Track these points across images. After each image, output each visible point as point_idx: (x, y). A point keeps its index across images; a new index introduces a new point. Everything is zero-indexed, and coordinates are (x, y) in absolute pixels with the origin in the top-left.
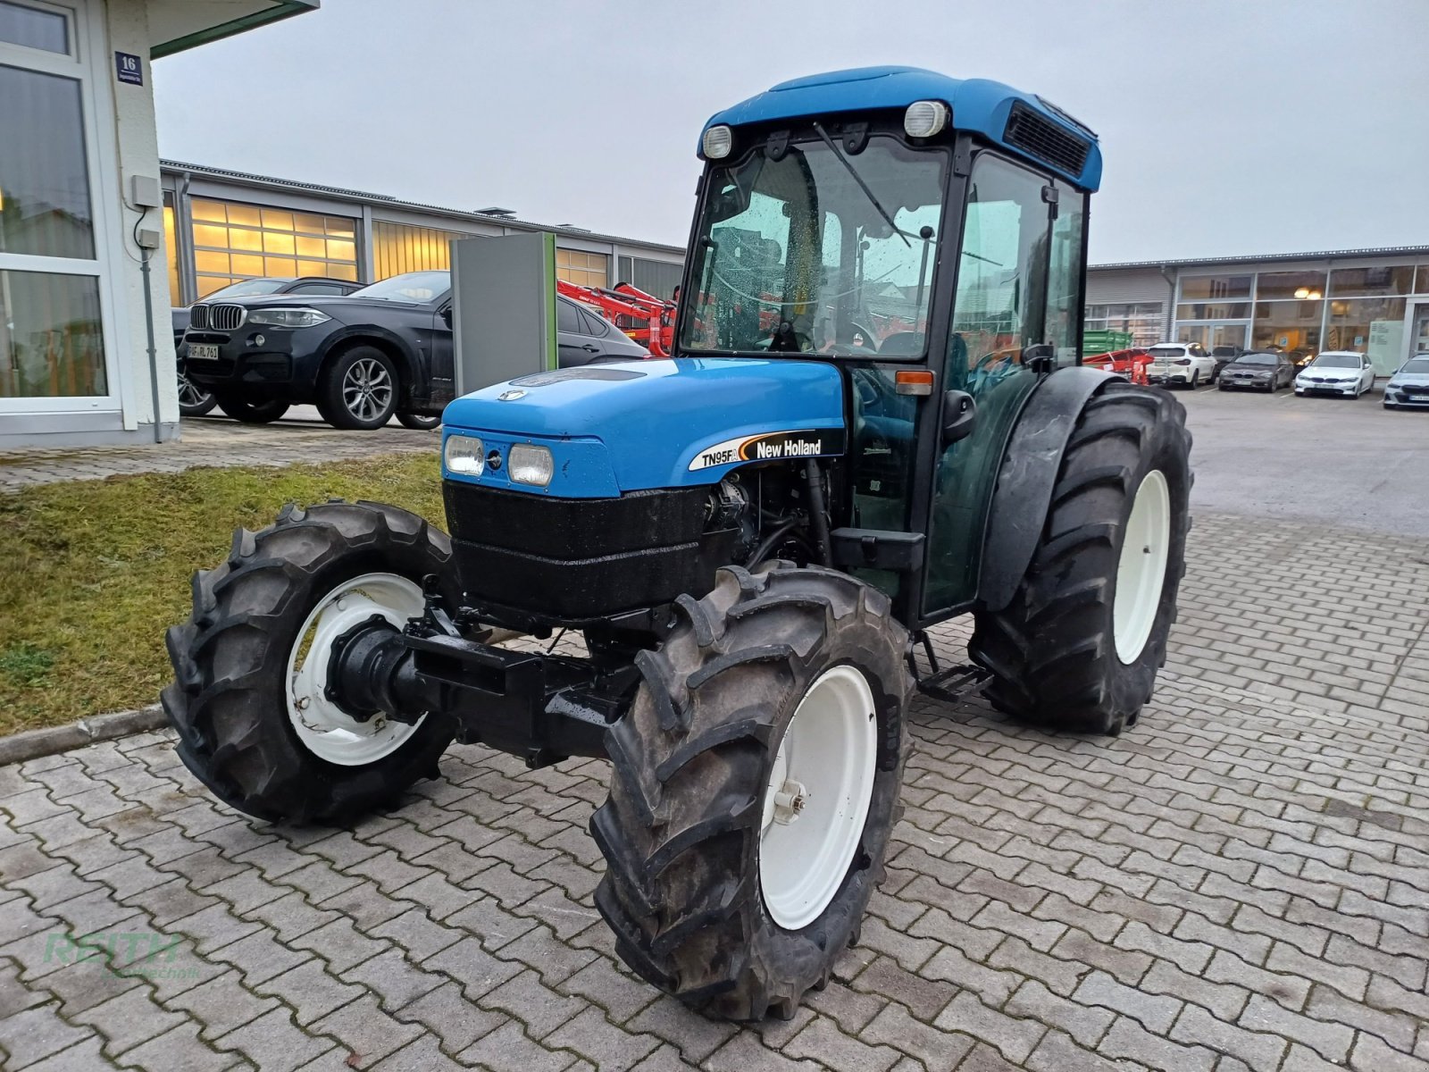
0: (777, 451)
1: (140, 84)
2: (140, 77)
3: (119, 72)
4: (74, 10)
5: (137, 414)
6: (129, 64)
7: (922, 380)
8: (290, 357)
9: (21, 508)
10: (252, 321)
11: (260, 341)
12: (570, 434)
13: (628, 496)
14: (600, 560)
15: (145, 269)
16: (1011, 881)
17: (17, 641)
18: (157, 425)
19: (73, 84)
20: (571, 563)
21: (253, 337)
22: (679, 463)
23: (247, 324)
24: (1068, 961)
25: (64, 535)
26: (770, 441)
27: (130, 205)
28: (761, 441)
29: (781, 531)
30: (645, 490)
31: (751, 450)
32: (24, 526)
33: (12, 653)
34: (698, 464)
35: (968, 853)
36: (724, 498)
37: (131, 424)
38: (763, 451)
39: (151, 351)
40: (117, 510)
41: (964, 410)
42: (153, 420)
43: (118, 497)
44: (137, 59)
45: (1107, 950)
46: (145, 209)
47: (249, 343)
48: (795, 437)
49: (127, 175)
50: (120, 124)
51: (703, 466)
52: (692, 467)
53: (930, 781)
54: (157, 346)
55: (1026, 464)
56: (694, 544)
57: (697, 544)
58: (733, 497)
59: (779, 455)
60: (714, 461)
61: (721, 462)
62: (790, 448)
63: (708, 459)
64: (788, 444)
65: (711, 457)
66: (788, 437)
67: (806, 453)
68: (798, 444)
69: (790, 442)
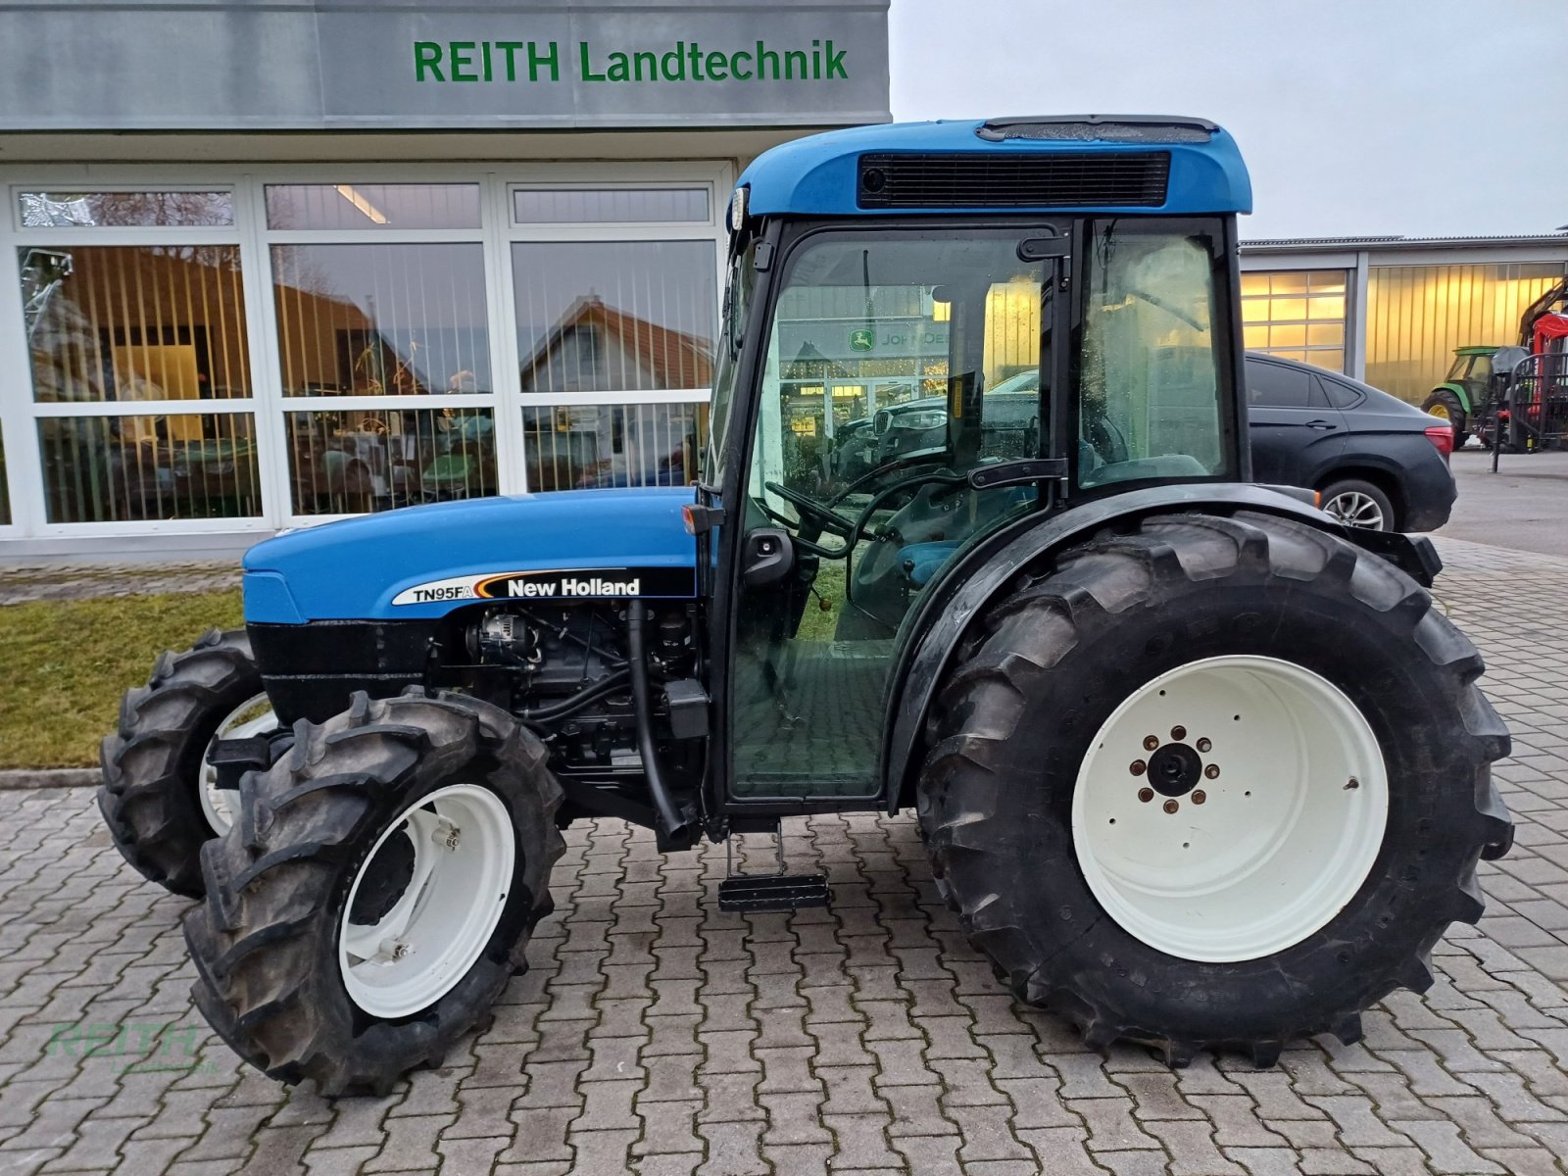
0: (548, 590)
4: (712, 182)
10: (895, 425)
11: (896, 444)
13: (316, 624)
21: (892, 440)
22: (380, 596)
23: (891, 428)
26: (528, 579)
28: (516, 579)
30: (339, 620)
31: (498, 587)
34: (407, 598)
36: (484, 635)
38: (517, 589)
41: (768, 553)
47: (889, 447)
48: (584, 577)
51: (416, 601)
52: (397, 602)
55: (943, 626)
56: (415, 675)
57: (420, 675)
58: (497, 634)
59: (551, 593)
60: (432, 597)
61: (445, 598)
62: (572, 588)
63: (422, 595)
64: (569, 583)
65: (427, 593)
66: (569, 576)
67: (611, 593)
68: (589, 583)
69: (574, 581)
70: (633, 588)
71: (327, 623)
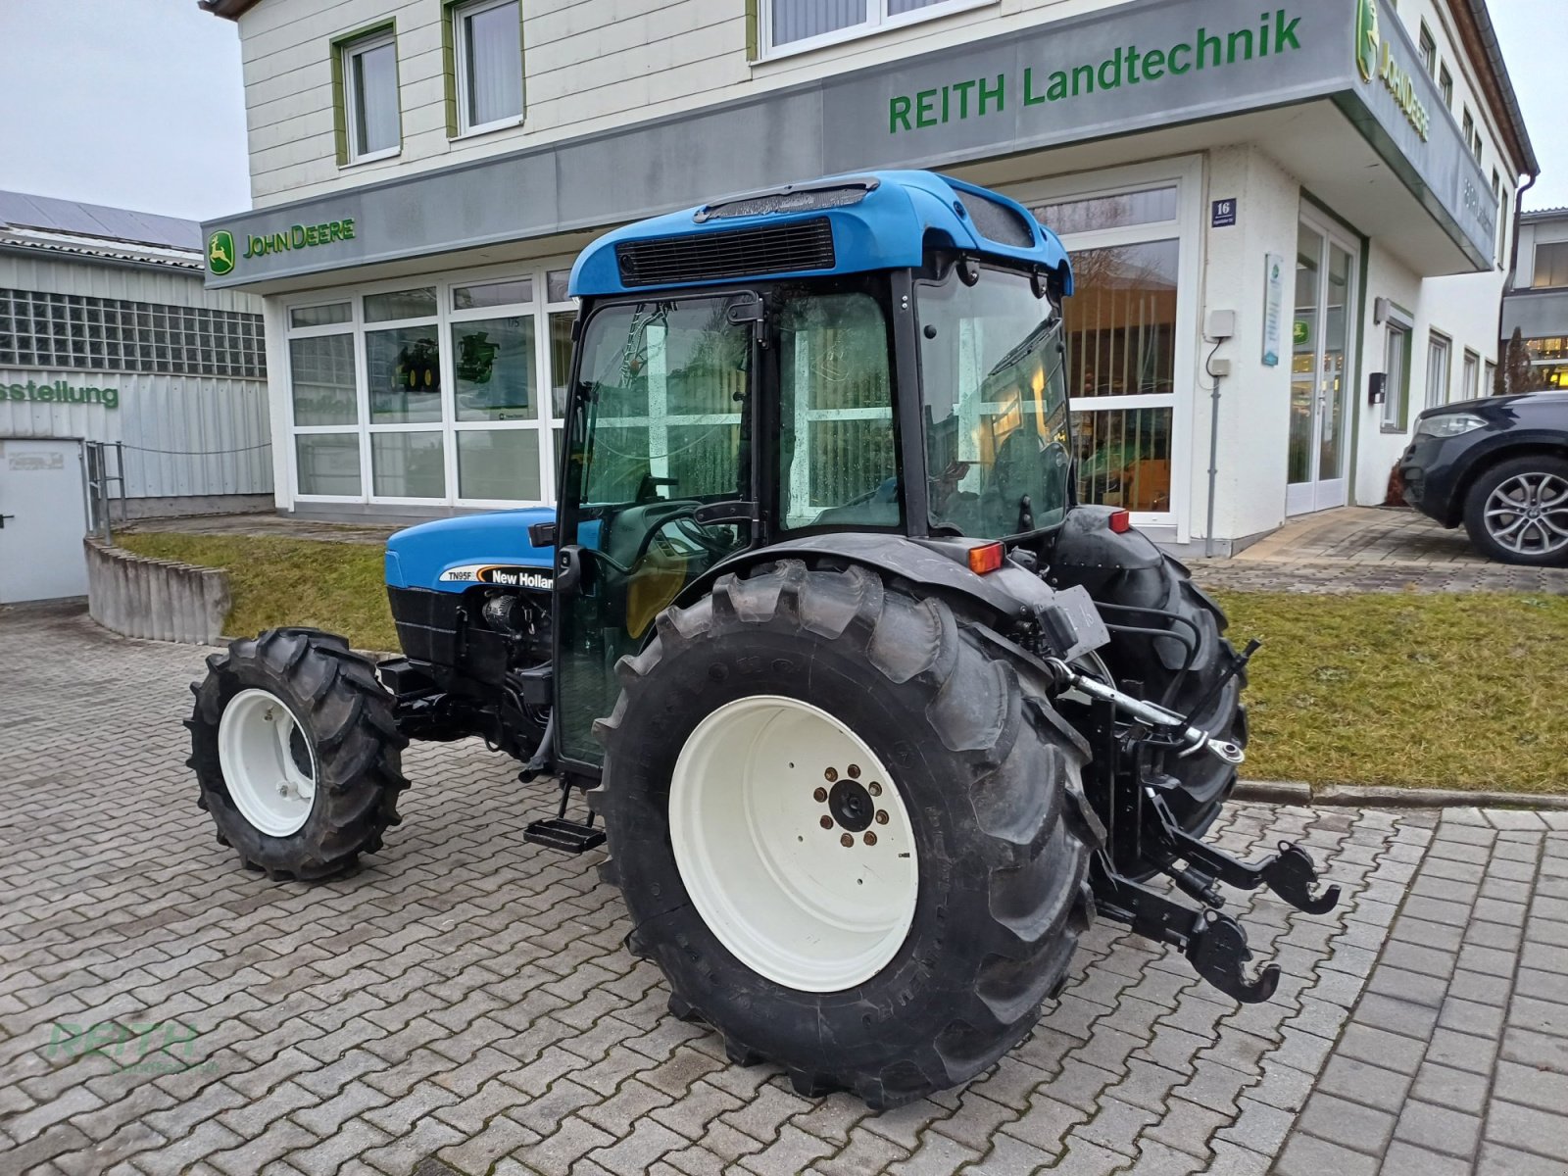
0: (512, 580)
1: (1232, 223)
2: (1233, 217)
3: (1214, 219)
4: (1181, 178)
5: (1191, 529)
6: (1224, 209)
13: (412, 589)
15: (1216, 396)
18: (1209, 541)
19: (1172, 243)
23: (1418, 435)
26: (505, 571)
27: (1208, 338)
28: (497, 569)
30: (421, 587)
31: (488, 574)
34: (445, 577)
36: (488, 608)
37: (1184, 538)
38: (499, 578)
41: (566, 565)
42: (1205, 536)
44: (1232, 202)
46: (1221, 340)
48: (532, 572)
51: (449, 580)
52: (442, 579)
54: (1218, 466)
58: (496, 609)
59: (514, 582)
60: (457, 578)
61: (463, 579)
62: (526, 580)
63: (453, 576)
64: (524, 576)
65: (455, 574)
66: (524, 570)
67: (544, 586)
68: (534, 577)
69: (526, 575)
71: (416, 589)
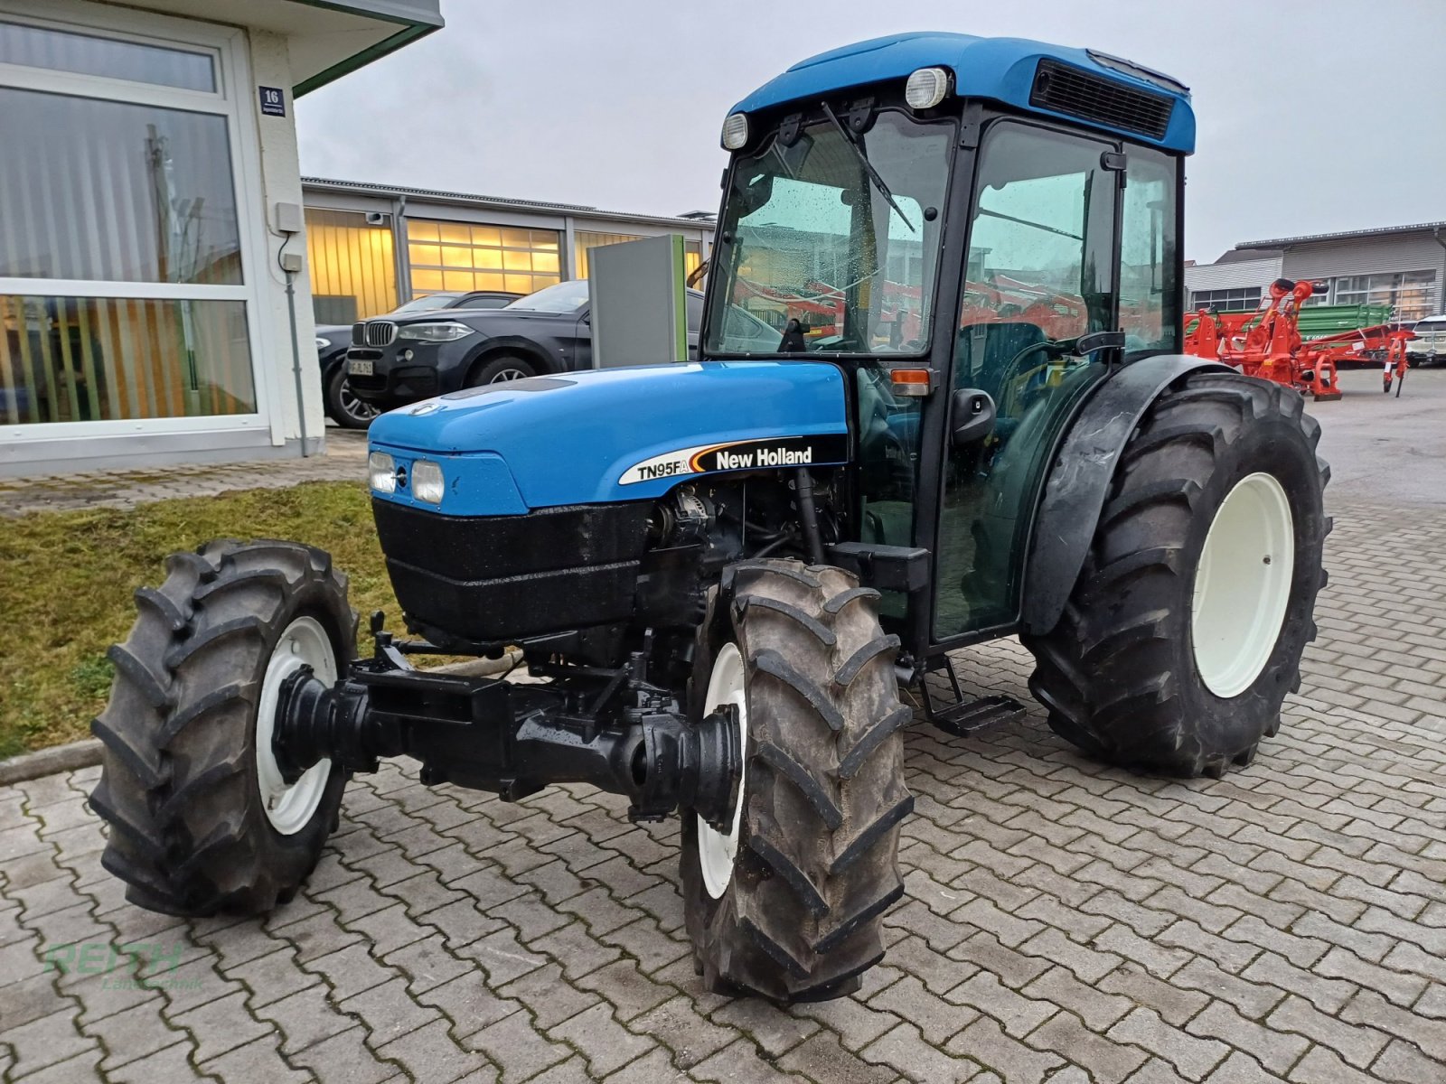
0: (746, 461)
1: (283, 115)
2: (283, 108)
3: (263, 106)
4: (219, 49)
5: (284, 430)
6: (272, 97)
7: (917, 378)
8: (435, 370)
9: (127, 524)
10: (402, 336)
11: (409, 356)
12: (458, 449)
13: (538, 513)
14: (507, 580)
15: (290, 292)
16: (1014, 949)
17: (93, 653)
18: (303, 440)
19: (221, 120)
20: (471, 584)
21: (402, 352)
22: (606, 476)
23: (398, 339)
24: (1042, 1051)
25: (161, 550)
26: (734, 450)
27: (275, 231)
28: (722, 451)
29: (771, 547)
30: (562, 506)
31: (708, 460)
32: (124, 542)
33: (84, 665)
34: (632, 476)
35: (982, 913)
36: (681, 513)
37: (279, 440)
38: (724, 462)
39: (297, 370)
40: (216, 525)
41: (979, 410)
42: (299, 436)
43: (220, 512)
44: (279, 92)
45: (1095, 1041)
46: (288, 234)
47: (399, 359)
48: (772, 446)
49: (271, 204)
50: (264, 154)
51: (640, 480)
52: (623, 481)
53: (971, 825)
54: (302, 365)
55: (1077, 469)
56: (633, 562)
57: (638, 562)
58: (693, 511)
59: (749, 465)
60: (654, 474)
61: (665, 475)
62: (765, 458)
63: (646, 472)
64: (763, 453)
65: (650, 469)
66: (762, 445)
67: (792, 462)
68: (777, 452)
69: (766, 451)
70: (806, 457)
71: (551, 511)
